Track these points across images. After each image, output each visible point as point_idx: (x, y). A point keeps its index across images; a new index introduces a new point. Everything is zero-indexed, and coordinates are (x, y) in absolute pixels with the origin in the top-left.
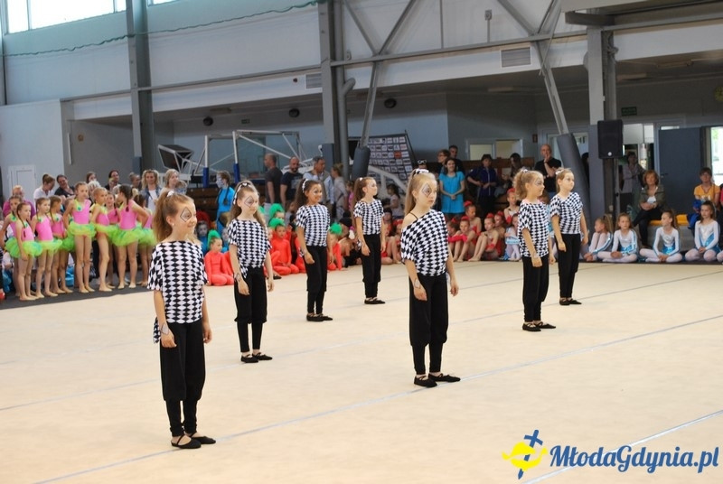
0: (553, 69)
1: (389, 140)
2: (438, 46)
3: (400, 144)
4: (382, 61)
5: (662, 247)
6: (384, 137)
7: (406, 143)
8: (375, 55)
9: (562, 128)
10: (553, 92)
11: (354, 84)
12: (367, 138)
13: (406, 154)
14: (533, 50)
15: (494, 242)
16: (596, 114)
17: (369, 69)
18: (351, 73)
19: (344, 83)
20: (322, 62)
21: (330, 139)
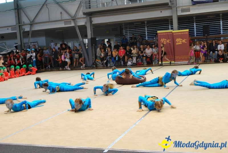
0: (78, 26)
1: (32, 44)
2: (48, 20)
4: (33, 24)
6: (31, 43)
7: (37, 44)
8: (31, 22)
9: (80, 39)
10: (78, 31)
11: (25, 30)
12: (29, 43)
14: (72, 21)
16: (89, 36)
17: (29, 26)
18: (23, 27)
19: (22, 29)
20: (16, 24)
21: (19, 43)
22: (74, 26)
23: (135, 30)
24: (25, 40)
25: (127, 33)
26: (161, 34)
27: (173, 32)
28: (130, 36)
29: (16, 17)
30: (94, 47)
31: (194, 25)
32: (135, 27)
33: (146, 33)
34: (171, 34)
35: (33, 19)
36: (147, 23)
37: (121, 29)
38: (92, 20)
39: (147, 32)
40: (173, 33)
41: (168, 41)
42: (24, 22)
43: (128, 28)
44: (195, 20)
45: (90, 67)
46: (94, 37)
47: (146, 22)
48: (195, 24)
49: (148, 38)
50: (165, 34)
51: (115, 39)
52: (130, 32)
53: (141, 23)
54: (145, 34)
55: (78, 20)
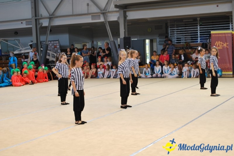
0: (108, 21)
1: (52, 42)
2: (71, 14)
3: (56, 43)
4: (52, 17)
5: (145, 73)
6: (50, 41)
7: (58, 43)
8: (50, 16)
9: (111, 39)
10: (108, 28)
11: (42, 24)
12: (47, 41)
13: (58, 47)
14: (102, 16)
15: (94, 73)
16: (122, 35)
17: (48, 20)
18: (41, 21)
19: (39, 24)
20: (32, 17)
21: (35, 42)
22: (103, 22)
23: (185, 29)
24: (43, 38)
25: (174, 32)
26: (215, 36)
28: (177, 36)
29: (32, 8)
32: (185, 24)
33: (199, 34)
35: (53, 11)
36: (200, 20)
37: (167, 28)
38: (127, 15)
39: (200, 32)
40: (233, 35)
41: (225, 45)
42: (41, 15)
43: (176, 26)
46: (129, 36)
49: (200, 39)
50: (221, 35)
52: (177, 32)
54: (197, 35)
55: (109, 14)
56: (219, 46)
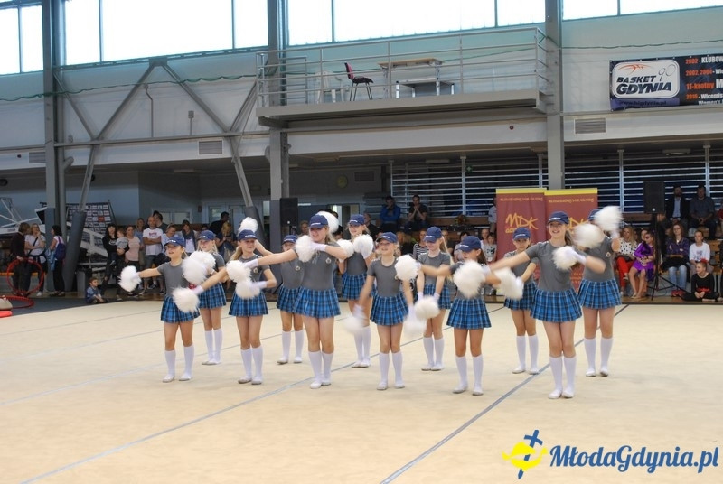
0: (241, 158)
1: (94, 207)
2: (148, 136)
3: (103, 210)
4: (99, 144)
6: (89, 205)
7: (108, 210)
8: (93, 139)
9: (248, 202)
10: (241, 175)
11: (72, 162)
12: (83, 204)
13: (108, 219)
14: (224, 142)
16: (276, 193)
17: (88, 150)
18: (69, 153)
19: (64, 160)
20: (47, 143)
21: (52, 204)
22: (231, 158)
23: (430, 181)
24: (72, 196)
25: (403, 188)
26: (506, 199)
27: (548, 193)
29: (47, 119)
30: (288, 228)
31: (618, 174)
32: (430, 171)
33: (464, 194)
34: (541, 199)
35: (100, 129)
36: (466, 162)
37: (385, 177)
38: (289, 142)
39: (467, 191)
40: (546, 198)
41: (529, 223)
42: (71, 137)
43: (407, 174)
44: (621, 159)
45: (274, 293)
46: (294, 196)
47: (465, 158)
48: (621, 172)
49: (467, 208)
50: (519, 199)
51: (363, 207)
52: (410, 188)
53: (448, 161)
54: (461, 197)
55: (244, 140)
56: (514, 225)
